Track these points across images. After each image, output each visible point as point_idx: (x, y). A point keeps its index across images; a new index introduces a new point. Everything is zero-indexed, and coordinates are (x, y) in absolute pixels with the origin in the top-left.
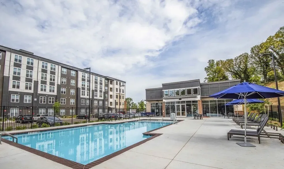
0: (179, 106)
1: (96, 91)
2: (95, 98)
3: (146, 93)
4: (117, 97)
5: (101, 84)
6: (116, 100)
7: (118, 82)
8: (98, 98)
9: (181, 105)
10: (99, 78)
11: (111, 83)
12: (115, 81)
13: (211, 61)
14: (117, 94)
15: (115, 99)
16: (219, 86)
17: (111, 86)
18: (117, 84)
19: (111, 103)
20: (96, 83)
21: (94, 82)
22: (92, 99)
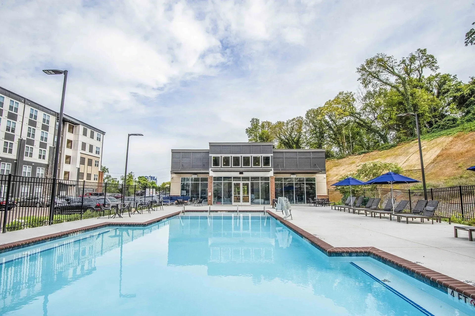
0: (238, 184)
1: (31, 142)
2: (26, 159)
3: (173, 157)
4: (82, 161)
5: (45, 128)
6: (79, 169)
7: (89, 131)
8: (35, 159)
9: (241, 183)
10: (41, 115)
11: (71, 129)
12: (81, 128)
13: (255, 121)
14: (84, 156)
15: (78, 165)
16: (298, 157)
17: (68, 136)
18: (85, 134)
19: (67, 173)
20: (32, 123)
21: (26, 121)
22: (16, 160)
